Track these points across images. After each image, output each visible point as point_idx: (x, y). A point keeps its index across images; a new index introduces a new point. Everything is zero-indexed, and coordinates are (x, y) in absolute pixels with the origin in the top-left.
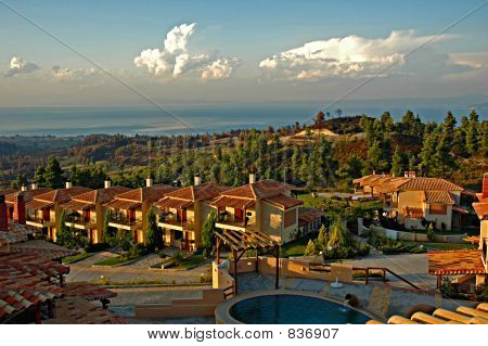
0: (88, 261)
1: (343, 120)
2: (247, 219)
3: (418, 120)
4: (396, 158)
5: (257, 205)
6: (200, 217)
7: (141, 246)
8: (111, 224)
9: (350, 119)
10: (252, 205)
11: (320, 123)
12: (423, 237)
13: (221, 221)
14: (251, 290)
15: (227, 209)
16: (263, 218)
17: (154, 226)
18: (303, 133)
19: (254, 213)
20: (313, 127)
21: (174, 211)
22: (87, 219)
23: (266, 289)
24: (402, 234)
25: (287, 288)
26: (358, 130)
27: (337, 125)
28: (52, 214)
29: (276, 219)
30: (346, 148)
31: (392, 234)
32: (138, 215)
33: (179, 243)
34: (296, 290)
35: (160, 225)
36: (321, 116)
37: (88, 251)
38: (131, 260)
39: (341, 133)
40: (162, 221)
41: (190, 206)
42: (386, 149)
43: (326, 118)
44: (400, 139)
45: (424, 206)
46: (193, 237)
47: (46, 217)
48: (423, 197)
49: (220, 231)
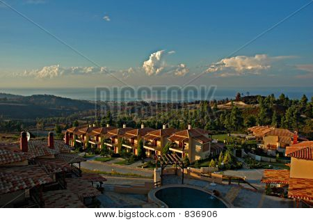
0: (111, 161)
1: (249, 97)
2: (184, 147)
3: (287, 99)
4: (274, 117)
5: (190, 141)
6: (163, 145)
7: (135, 156)
8: (124, 145)
9: (254, 97)
10: (187, 140)
11: (239, 98)
12: (273, 160)
13: (172, 147)
14: (170, 183)
15: (176, 142)
16: (192, 147)
17: (142, 148)
18: (230, 103)
19: (187, 144)
20: (235, 101)
21: (152, 141)
22: (113, 142)
23: (177, 183)
24: (264, 158)
25: (187, 184)
26: (257, 103)
27: (247, 100)
28: (100, 138)
29: (198, 148)
30: (250, 111)
31: (258, 158)
32: (136, 141)
33: (153, 156)
34: (192, 185)
35: (144, 147)
36: (239, 95)
37: (112, 156)
38: (130, 163)
39: (248, 103)
40: (146, 145)
41: (159, 139)
42: (270, 112)
43: (242, 96)
44: (277, 108)
45: (278, 145)
46: (159, 153)
47: (97, 140)
48: (277, 139)
49: (171, 152)
